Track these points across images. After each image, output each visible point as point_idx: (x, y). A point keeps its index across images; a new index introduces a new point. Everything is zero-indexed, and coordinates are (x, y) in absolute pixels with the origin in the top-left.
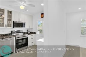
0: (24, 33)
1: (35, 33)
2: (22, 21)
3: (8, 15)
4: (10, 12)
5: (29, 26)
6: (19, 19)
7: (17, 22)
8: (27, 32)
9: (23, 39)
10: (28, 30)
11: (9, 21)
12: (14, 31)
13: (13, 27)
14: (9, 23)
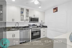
0: (38, 27)
1: (46, 27)
2: (36, 17)
5: (42, 21)
6: (34, 15)
7: (32, 17)
8: (40, 26)
9: (37, 31)
12: (30, 24)
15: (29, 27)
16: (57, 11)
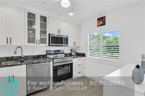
0: (66, 55)
1: (84, 55)
2: (63, 34)
3: (41, 24)
4: (44, 19)
5: (75, 43)
6: (59, 31)
8: (71, 54)
10: (72, 50)
11: (42, 35)
12: (50, 51)
13: (49, 45)
14: (42, 37)
15: (48, 56)
16: (104, 24)
